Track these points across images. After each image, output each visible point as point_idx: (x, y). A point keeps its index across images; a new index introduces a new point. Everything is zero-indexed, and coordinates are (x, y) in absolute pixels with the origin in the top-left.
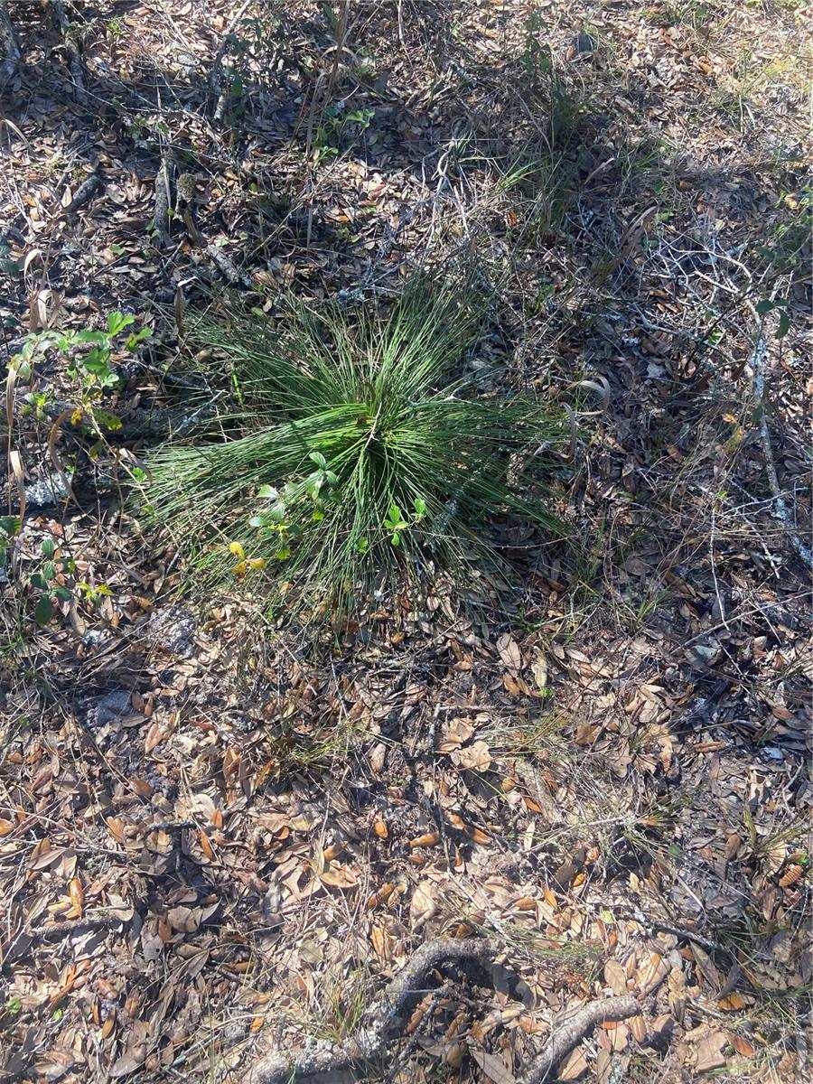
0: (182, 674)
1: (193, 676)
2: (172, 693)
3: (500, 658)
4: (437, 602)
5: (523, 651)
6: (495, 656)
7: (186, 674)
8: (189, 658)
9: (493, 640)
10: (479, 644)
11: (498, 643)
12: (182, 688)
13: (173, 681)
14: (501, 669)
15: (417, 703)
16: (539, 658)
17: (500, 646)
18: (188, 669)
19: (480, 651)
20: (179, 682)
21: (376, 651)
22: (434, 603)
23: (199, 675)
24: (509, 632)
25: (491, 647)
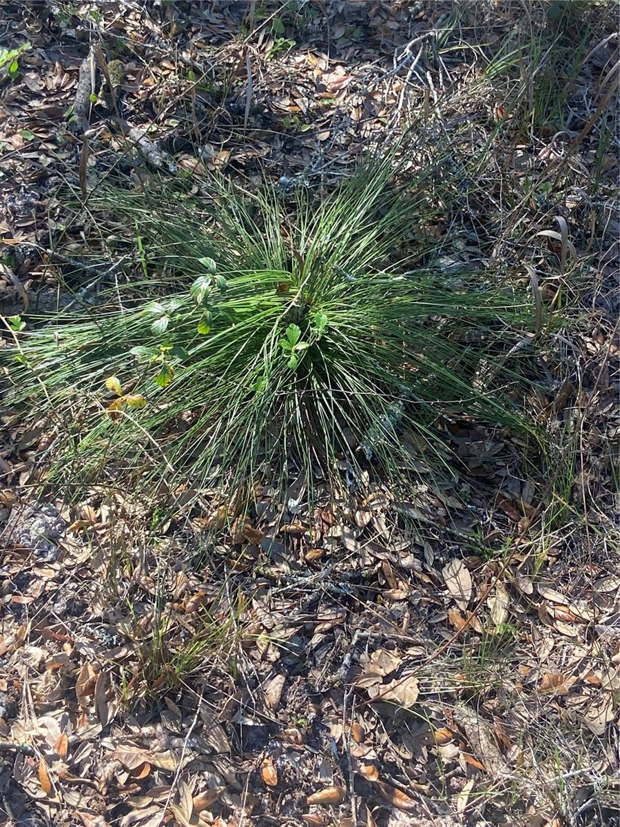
0: (40, 578)
1: (53, 580)
2: (25, 600)
3: (446, 588)
4: (367, 517)
5: (477, 581)
6: (440, 585)
7: (45, 579)
8: (52, 562)
9: (439, 566)
10: (418, 567)
11: (445, 570)
12: (38, 594)
13: (28, 587)
14: (446, 601)
15: (331, 630)
16: (498, 591)
17: (447, 573)
18: (47, 574)
19: (420, 576)
20: (35, 588)
21: (284, 567)
22: (363, 518)
23: (59, 580)
24: (460, 558)
25: (434, 572)
